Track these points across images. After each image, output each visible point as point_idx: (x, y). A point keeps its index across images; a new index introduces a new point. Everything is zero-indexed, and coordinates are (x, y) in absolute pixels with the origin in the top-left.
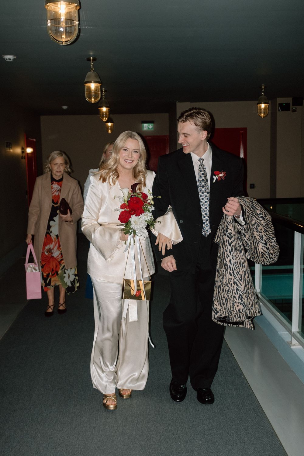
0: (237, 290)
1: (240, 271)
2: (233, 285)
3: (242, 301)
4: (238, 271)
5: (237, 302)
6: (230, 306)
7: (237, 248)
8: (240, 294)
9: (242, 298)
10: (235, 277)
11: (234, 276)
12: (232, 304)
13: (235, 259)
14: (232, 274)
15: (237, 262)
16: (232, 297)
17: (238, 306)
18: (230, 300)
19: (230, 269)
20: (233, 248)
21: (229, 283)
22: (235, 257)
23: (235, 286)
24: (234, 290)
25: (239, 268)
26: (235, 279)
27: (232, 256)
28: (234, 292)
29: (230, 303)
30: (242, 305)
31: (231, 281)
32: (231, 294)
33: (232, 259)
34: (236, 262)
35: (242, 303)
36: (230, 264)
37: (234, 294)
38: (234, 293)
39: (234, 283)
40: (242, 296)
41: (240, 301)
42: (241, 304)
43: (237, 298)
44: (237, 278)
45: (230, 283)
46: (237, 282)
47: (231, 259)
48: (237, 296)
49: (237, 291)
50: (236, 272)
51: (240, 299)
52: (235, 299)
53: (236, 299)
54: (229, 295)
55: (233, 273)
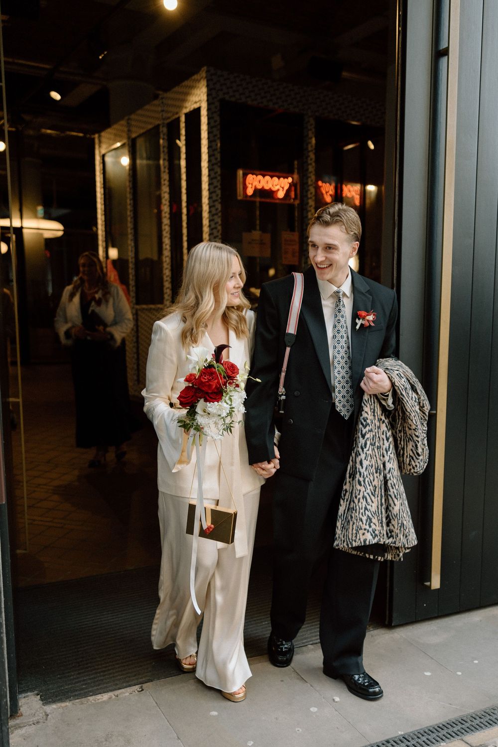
0: (366, 509)
1: (374, 480)
2: (361, 500)
3: (370, 527)
4: (372, 479)
5: (363, 528)
6: (352, 534)
7: (375, 443)
8: (368, 516)
9: (371, 521)
10: (366, 488)
11: (364, 486)
12: (356, 530)
13: (369, 460)
14: (362, 483)
15: (372, 465)
16: (357, 520)
17: (363, 534)
18: (354, 524)
19: (360, 475)
20: (368, 443)
21: (356, 497)
22: (369, 457)
23: (364, 503)
24: (362, 509)
25: (373, 475)
26: (366, 491)
27: (364, 455)
28: (361, 511)
29: (353, 529)
30: (369, 533)
31: (359, 494)
32: (357, 514)
33: (365, 459)
34: (369, 465)
35: (371, 530)
36: (360, 467)
37: (361, 516)
38: (361, 513)
39: (363, 498)
40: (370, 519)
41: (367, 527)
42: (368, 531)
43: (364, 522)
44: (368, 491)
45: (358, 497)
46: (368, 497)
47: (363, 459)
48: (364, 518)
49: (365, 511)
50: (368, 481)
51: (368, 523)
52: (361, 523)
53: (363, 524)
54: (353, 516)
55: (364, 481)
